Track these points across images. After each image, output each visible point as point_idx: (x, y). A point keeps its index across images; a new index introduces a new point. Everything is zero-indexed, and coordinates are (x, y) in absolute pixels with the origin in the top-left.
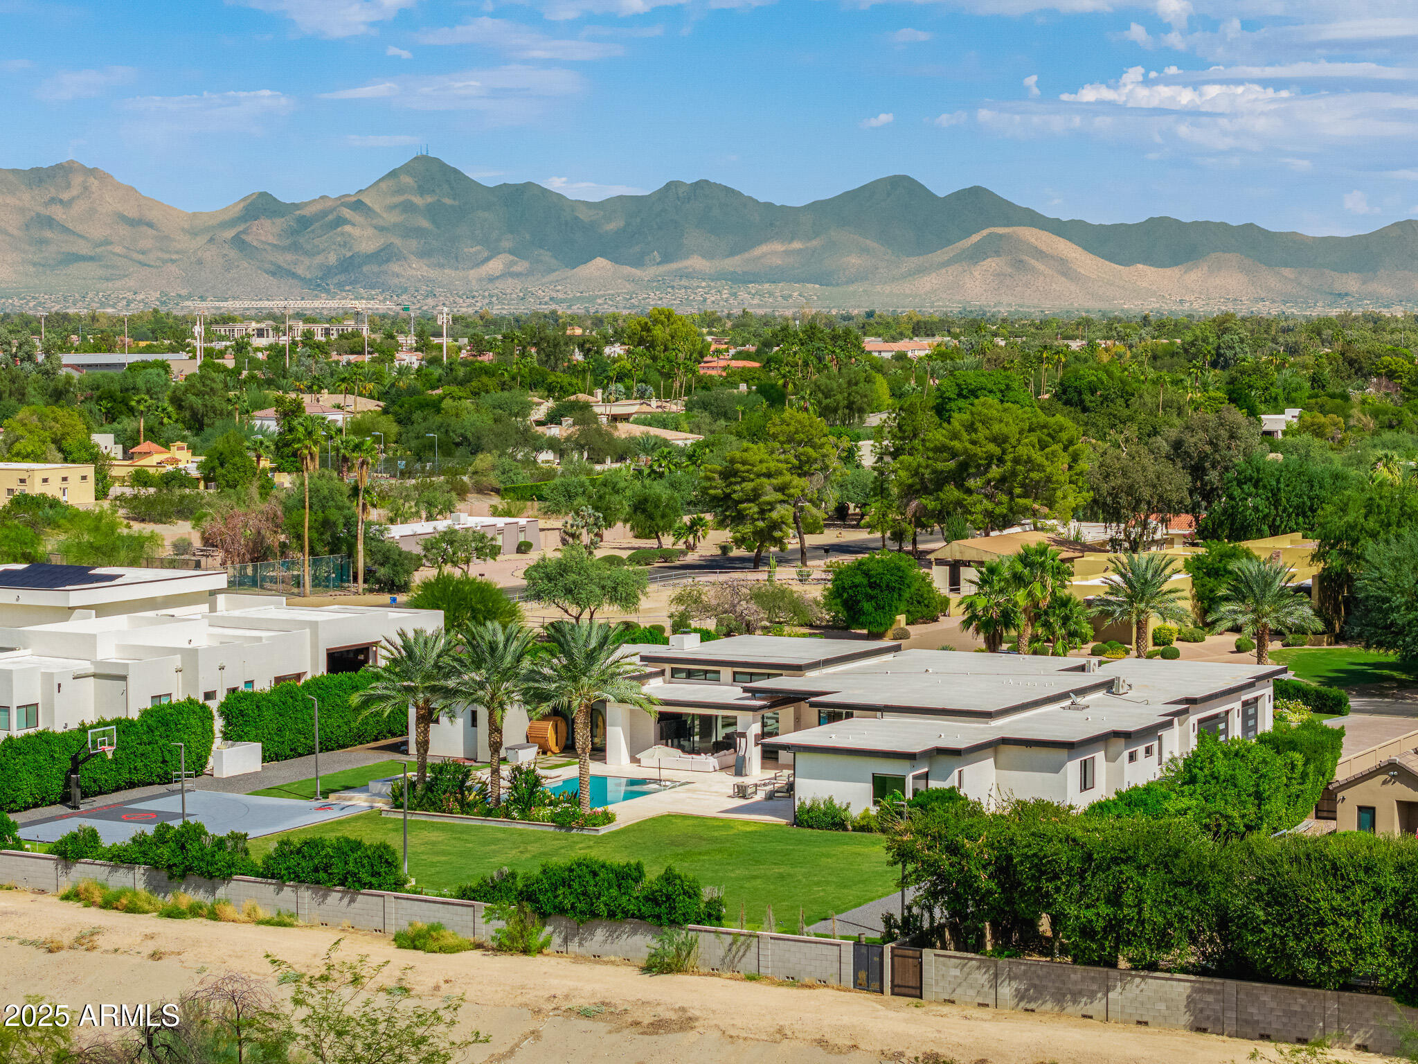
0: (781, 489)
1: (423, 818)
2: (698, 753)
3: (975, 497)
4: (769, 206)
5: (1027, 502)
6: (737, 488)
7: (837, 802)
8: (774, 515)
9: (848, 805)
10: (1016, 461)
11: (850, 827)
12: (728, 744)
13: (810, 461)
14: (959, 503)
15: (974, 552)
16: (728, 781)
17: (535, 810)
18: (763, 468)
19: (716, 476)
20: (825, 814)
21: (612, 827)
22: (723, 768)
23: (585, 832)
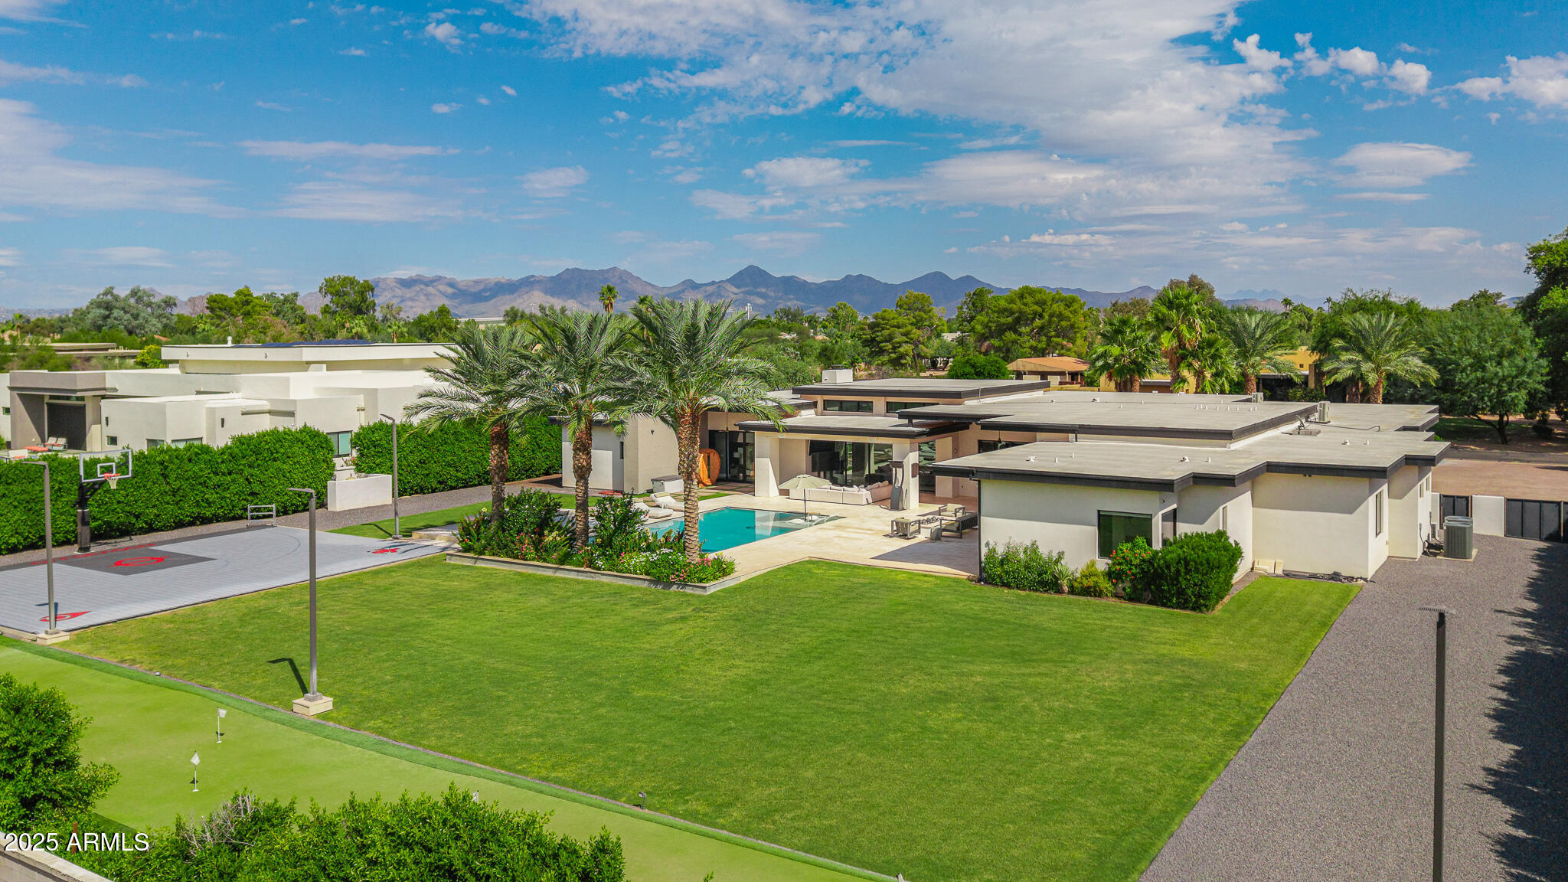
0: (906, 334)
1: (483, 566)
2: (851, 486)
3: (1026, 338)
4: (886, 284)
5: (1059, 340)
6: (879, 334)
7: (1043, 551)
8: (901, 350)
9: (1061, 555)
10: (1051, 316)
11: (1066, 589)
12: (883, 476)
13: (922, 320)
14: (1014, 342)
15: (1032, 365)
16: (885, 518)
17: (626, 558)
18: (895, 322)
19: (867, 327)
20: (1027, 567)
21: (728, 582)
22: (877, 501)
23: (688, 590)
